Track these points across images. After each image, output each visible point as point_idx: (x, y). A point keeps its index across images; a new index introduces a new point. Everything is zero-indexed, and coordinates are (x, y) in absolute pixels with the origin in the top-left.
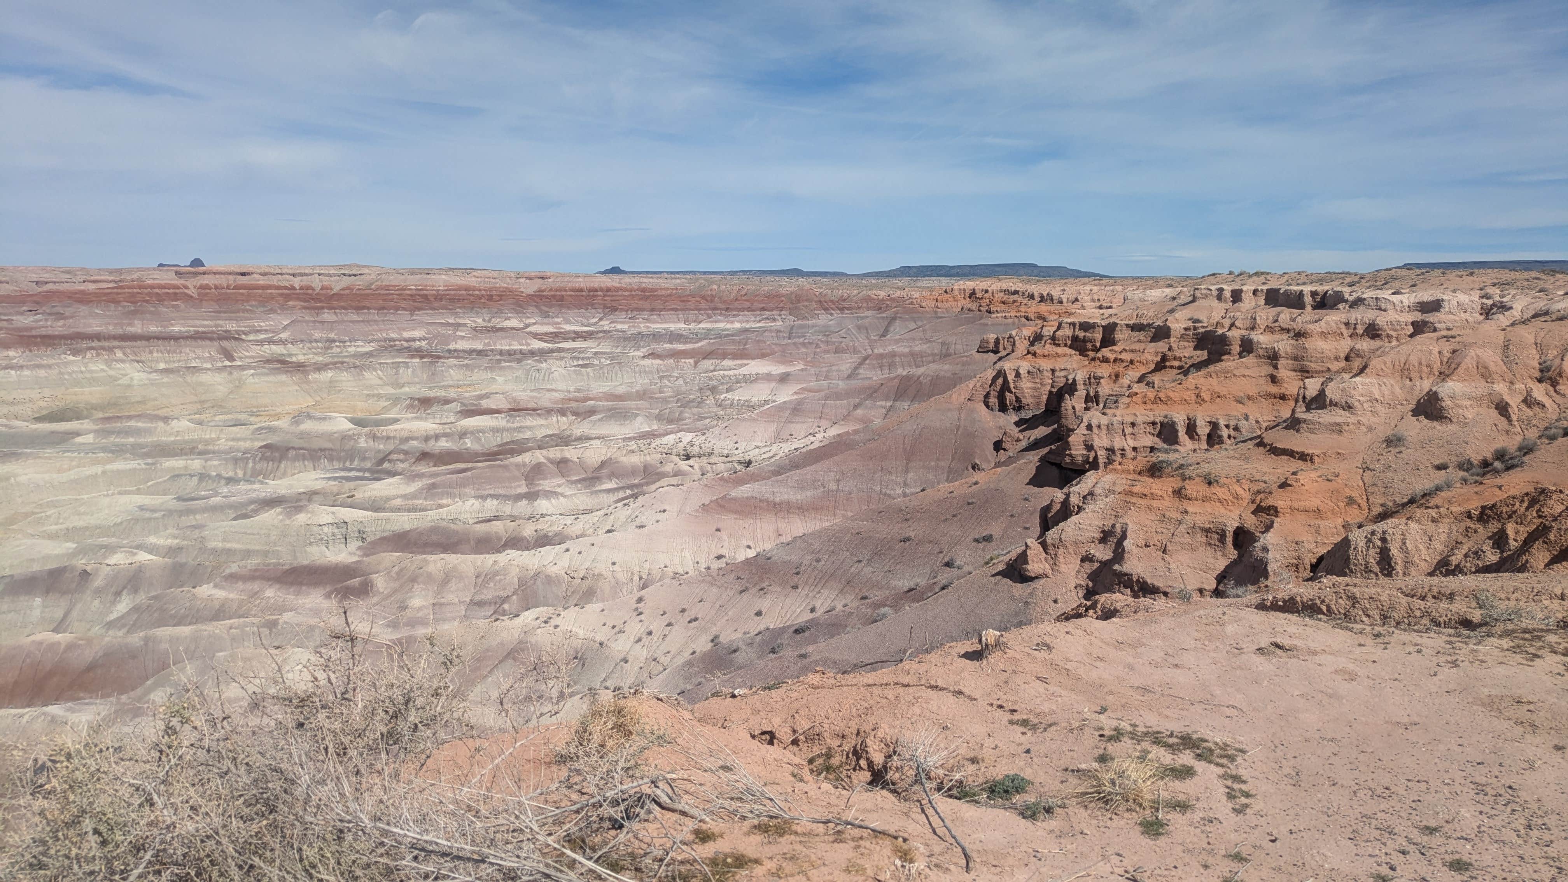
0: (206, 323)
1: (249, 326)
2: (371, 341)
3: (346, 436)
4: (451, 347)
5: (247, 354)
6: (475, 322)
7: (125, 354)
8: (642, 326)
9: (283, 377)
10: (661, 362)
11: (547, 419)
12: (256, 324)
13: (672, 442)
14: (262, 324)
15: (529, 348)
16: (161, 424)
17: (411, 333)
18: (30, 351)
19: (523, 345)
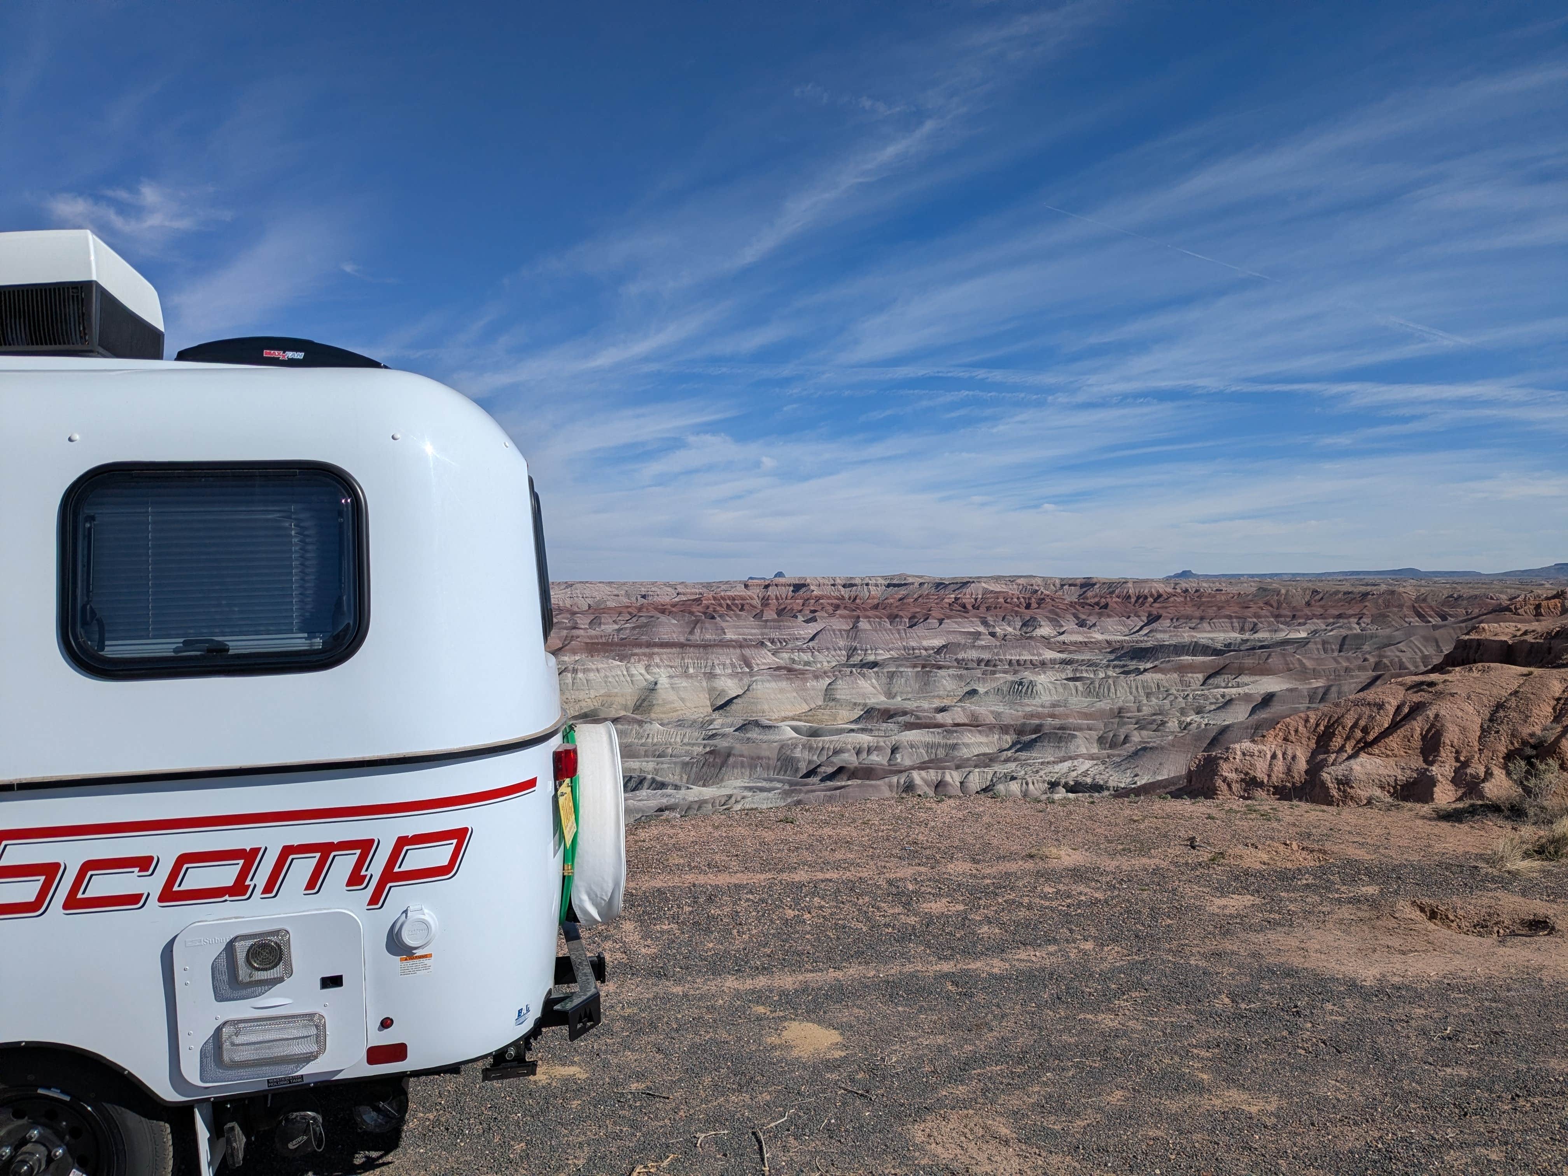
0: (753, 631)
1: (789, 634)
2: (891, 649)
3: (784, 745)
4: (960, 656)
5: (765, 661)
6: (1006, 630)
7: (661, 660)
8: (1185, 635)
9: (784, 684)
10: (1163, 676)
11: (987, 736)
12: (796, 632)
13: (1065, 770)
14: (802, 632)
15: (1041, 658)
16: (636, 726)
17: (931, 641)
18: (592, 656)
19: (1034, 655)
